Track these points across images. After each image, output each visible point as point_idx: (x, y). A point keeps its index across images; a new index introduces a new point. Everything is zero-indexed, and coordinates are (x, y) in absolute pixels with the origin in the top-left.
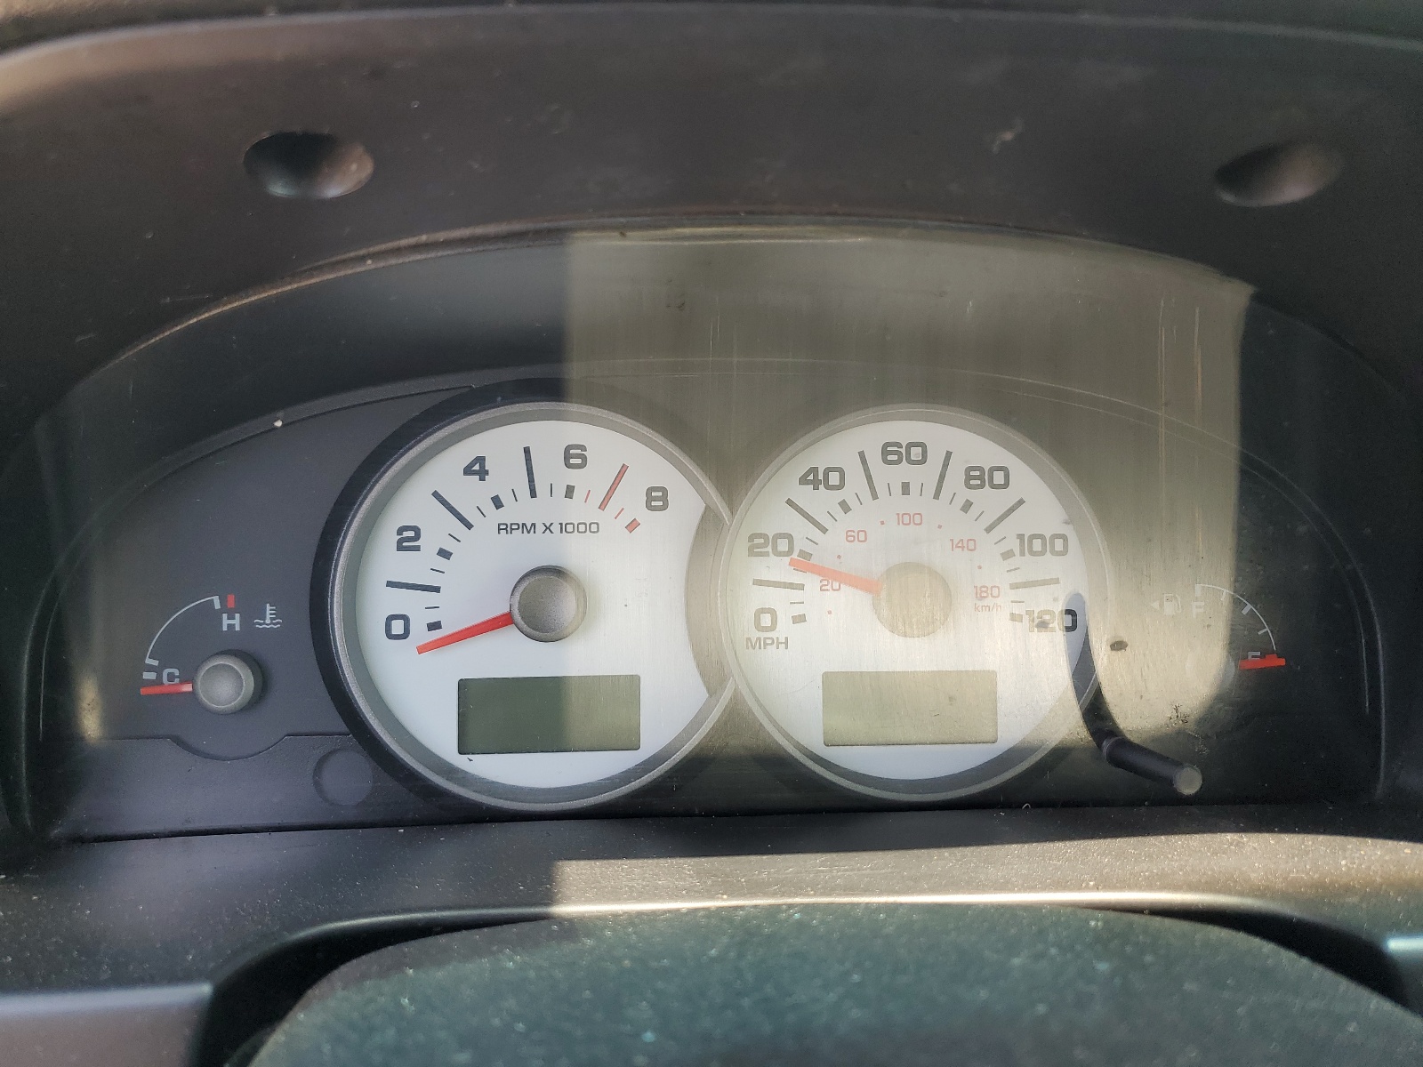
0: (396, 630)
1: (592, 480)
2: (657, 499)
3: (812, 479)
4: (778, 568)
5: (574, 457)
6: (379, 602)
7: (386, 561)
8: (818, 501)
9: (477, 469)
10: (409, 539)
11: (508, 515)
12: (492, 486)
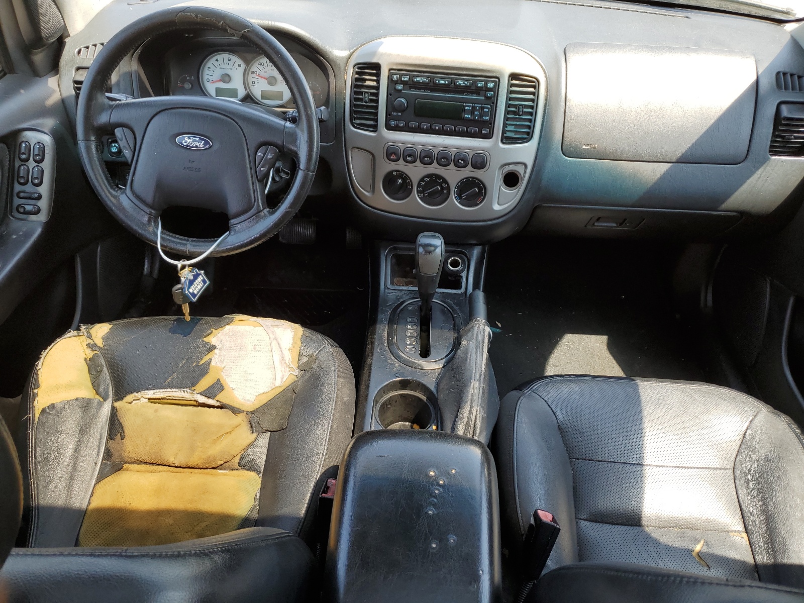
0: (208, 80)
1: (231, 62)
2: (240, 65)
3: (260, 64)
4: (254, 76)
5: (229, 59)
6: (206, 77)
7: (206, 72)
8: (261, 67)
9: (217, 60)
10: (209, 69)
11: (221, 67)
12: (219, 62)
